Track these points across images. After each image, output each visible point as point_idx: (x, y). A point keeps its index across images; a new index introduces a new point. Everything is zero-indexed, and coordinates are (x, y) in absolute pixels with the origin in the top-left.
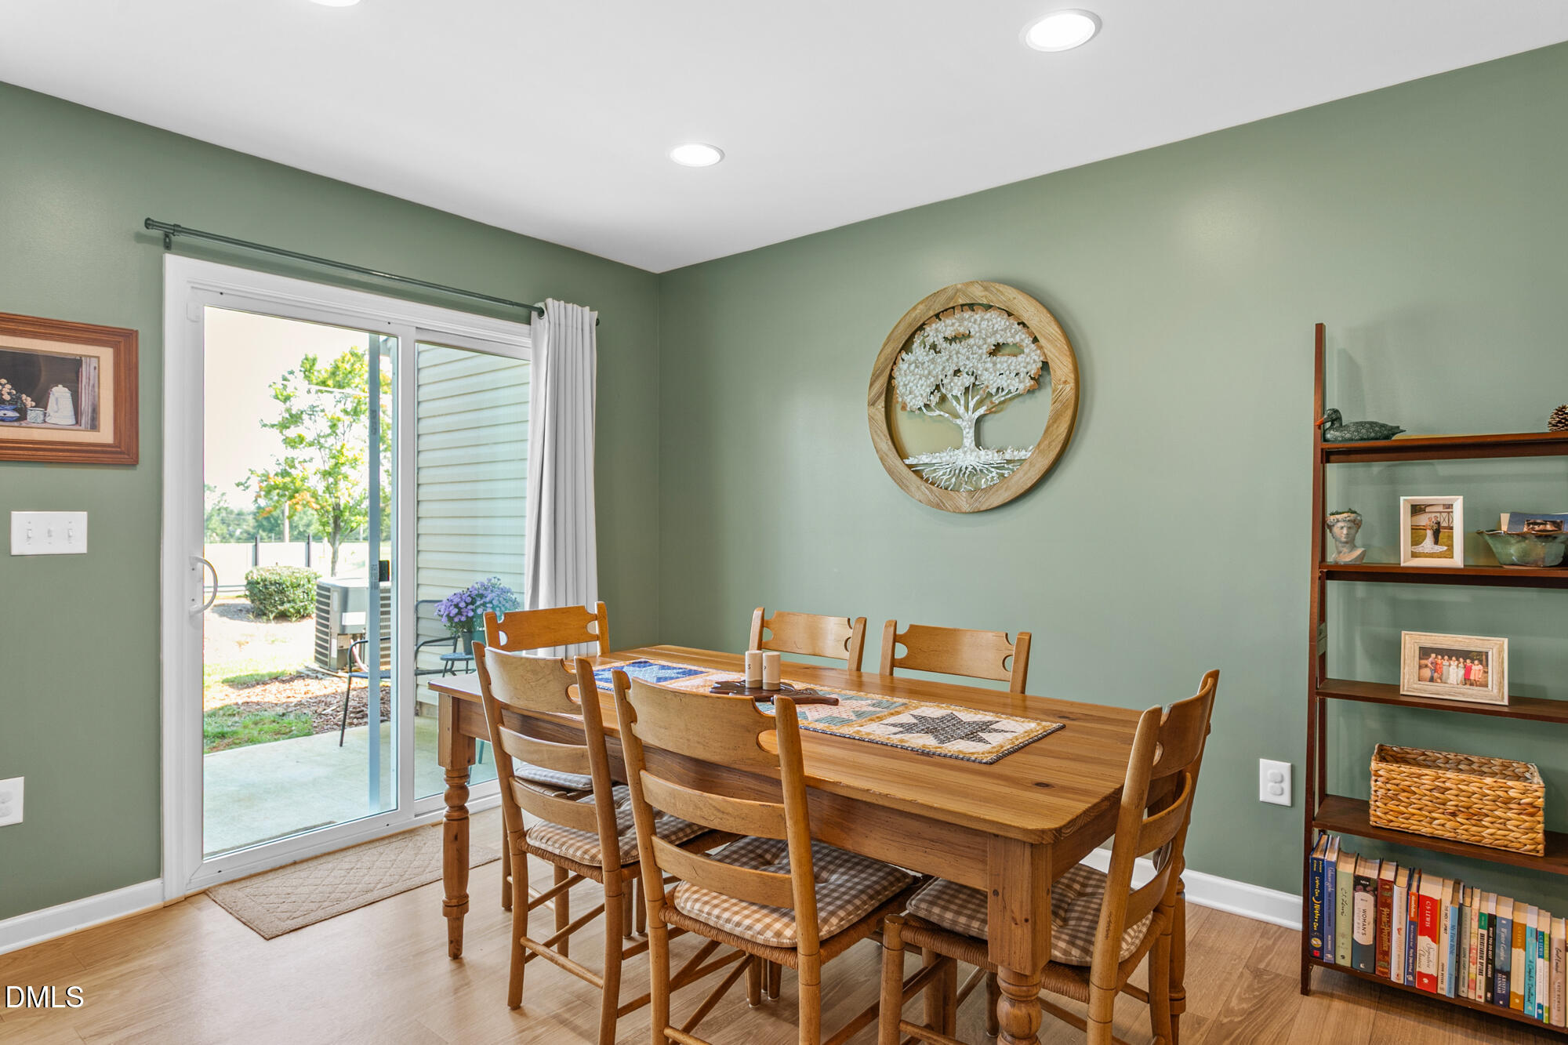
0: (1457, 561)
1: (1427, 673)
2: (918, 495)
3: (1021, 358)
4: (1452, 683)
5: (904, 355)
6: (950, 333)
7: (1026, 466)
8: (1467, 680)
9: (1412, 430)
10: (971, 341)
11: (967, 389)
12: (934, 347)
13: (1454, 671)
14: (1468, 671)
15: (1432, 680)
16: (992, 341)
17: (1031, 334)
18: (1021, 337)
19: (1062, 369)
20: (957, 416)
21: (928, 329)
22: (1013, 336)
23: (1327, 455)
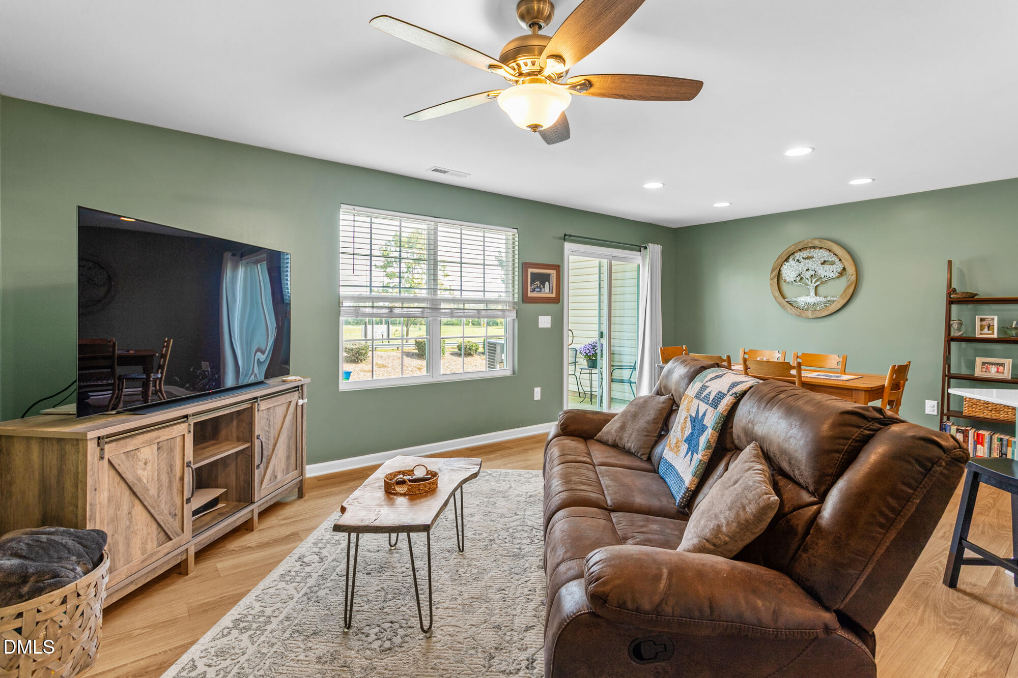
0: (995, 336)
1: (984, 370)
2: (791, 312)
3: (834, 266)
4: (993, 372)
5: (785, 263)
6: (805, 256)
7: (836, 302)
8: (998, 372)
9: (982, 295)
10: (814, 259)
11: (812, 276)
12: (798, 260)
13: (993, 369)
14: (998, 369)
15: (986, 372)
16: (823, 260)
17: (838, 258)
18: (834, 258)
19: (851, 270)
20: (808, 285)
21: (796, 254)
22: (831, 258)
23: (951, 302)
